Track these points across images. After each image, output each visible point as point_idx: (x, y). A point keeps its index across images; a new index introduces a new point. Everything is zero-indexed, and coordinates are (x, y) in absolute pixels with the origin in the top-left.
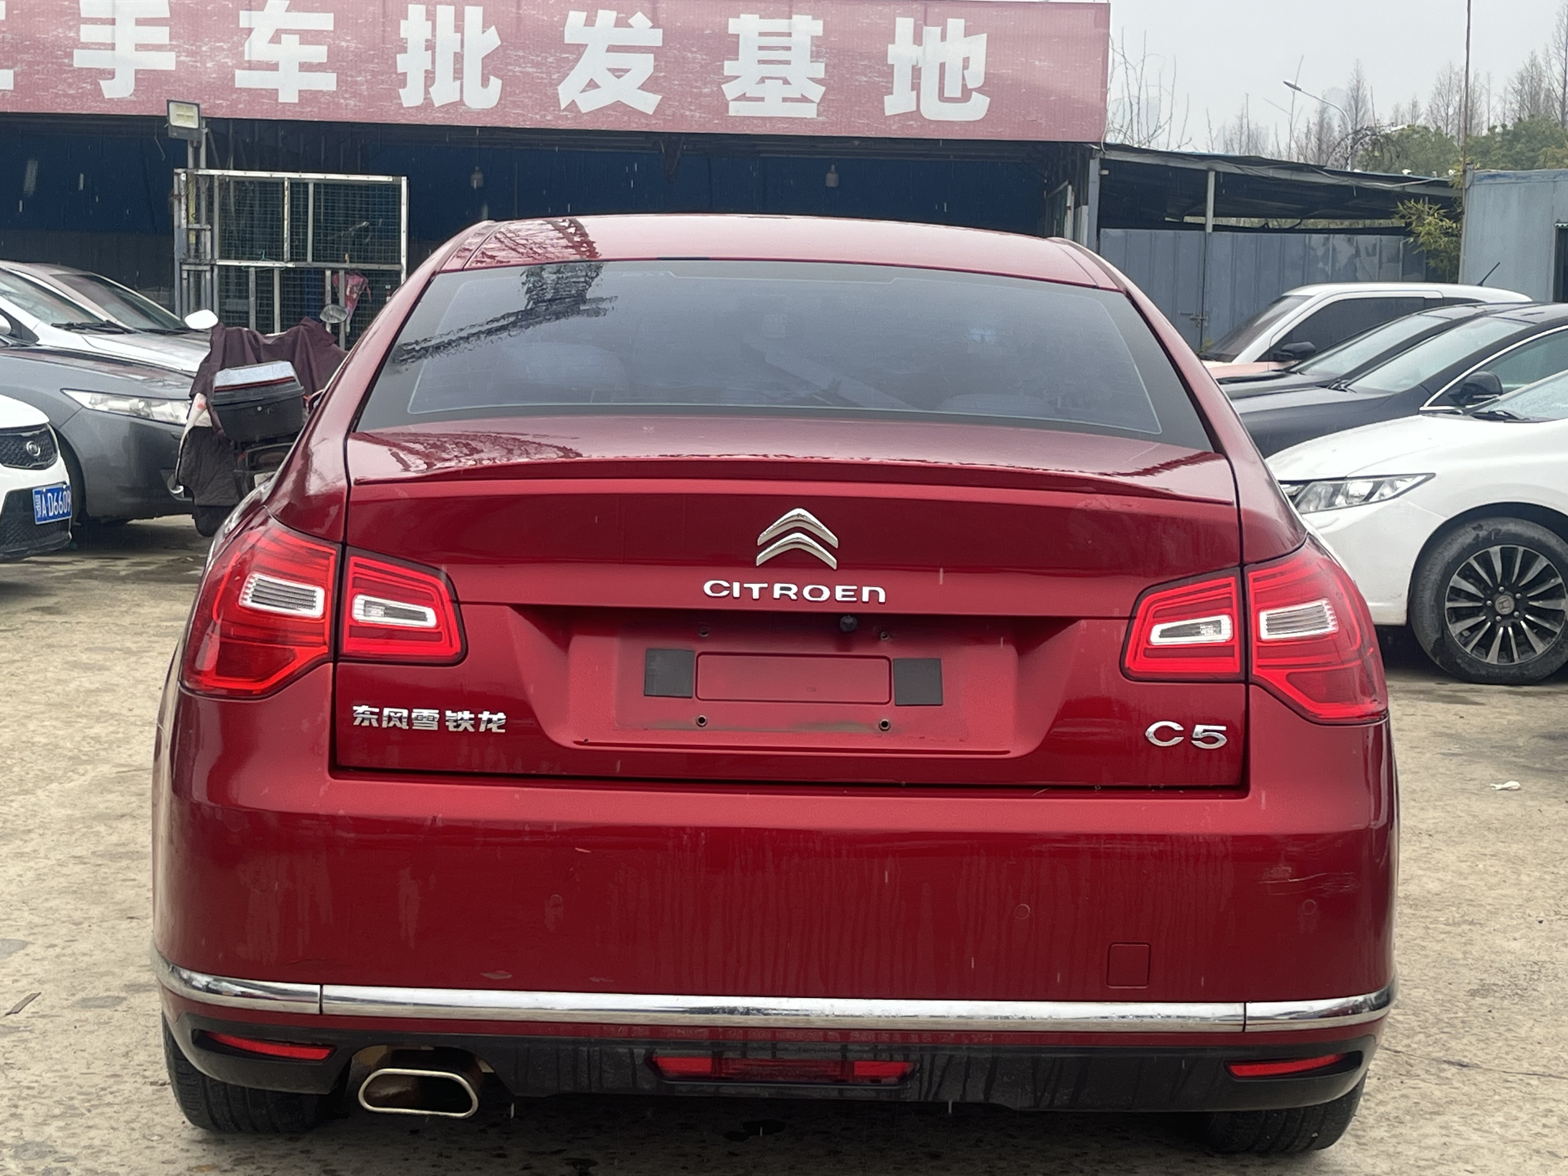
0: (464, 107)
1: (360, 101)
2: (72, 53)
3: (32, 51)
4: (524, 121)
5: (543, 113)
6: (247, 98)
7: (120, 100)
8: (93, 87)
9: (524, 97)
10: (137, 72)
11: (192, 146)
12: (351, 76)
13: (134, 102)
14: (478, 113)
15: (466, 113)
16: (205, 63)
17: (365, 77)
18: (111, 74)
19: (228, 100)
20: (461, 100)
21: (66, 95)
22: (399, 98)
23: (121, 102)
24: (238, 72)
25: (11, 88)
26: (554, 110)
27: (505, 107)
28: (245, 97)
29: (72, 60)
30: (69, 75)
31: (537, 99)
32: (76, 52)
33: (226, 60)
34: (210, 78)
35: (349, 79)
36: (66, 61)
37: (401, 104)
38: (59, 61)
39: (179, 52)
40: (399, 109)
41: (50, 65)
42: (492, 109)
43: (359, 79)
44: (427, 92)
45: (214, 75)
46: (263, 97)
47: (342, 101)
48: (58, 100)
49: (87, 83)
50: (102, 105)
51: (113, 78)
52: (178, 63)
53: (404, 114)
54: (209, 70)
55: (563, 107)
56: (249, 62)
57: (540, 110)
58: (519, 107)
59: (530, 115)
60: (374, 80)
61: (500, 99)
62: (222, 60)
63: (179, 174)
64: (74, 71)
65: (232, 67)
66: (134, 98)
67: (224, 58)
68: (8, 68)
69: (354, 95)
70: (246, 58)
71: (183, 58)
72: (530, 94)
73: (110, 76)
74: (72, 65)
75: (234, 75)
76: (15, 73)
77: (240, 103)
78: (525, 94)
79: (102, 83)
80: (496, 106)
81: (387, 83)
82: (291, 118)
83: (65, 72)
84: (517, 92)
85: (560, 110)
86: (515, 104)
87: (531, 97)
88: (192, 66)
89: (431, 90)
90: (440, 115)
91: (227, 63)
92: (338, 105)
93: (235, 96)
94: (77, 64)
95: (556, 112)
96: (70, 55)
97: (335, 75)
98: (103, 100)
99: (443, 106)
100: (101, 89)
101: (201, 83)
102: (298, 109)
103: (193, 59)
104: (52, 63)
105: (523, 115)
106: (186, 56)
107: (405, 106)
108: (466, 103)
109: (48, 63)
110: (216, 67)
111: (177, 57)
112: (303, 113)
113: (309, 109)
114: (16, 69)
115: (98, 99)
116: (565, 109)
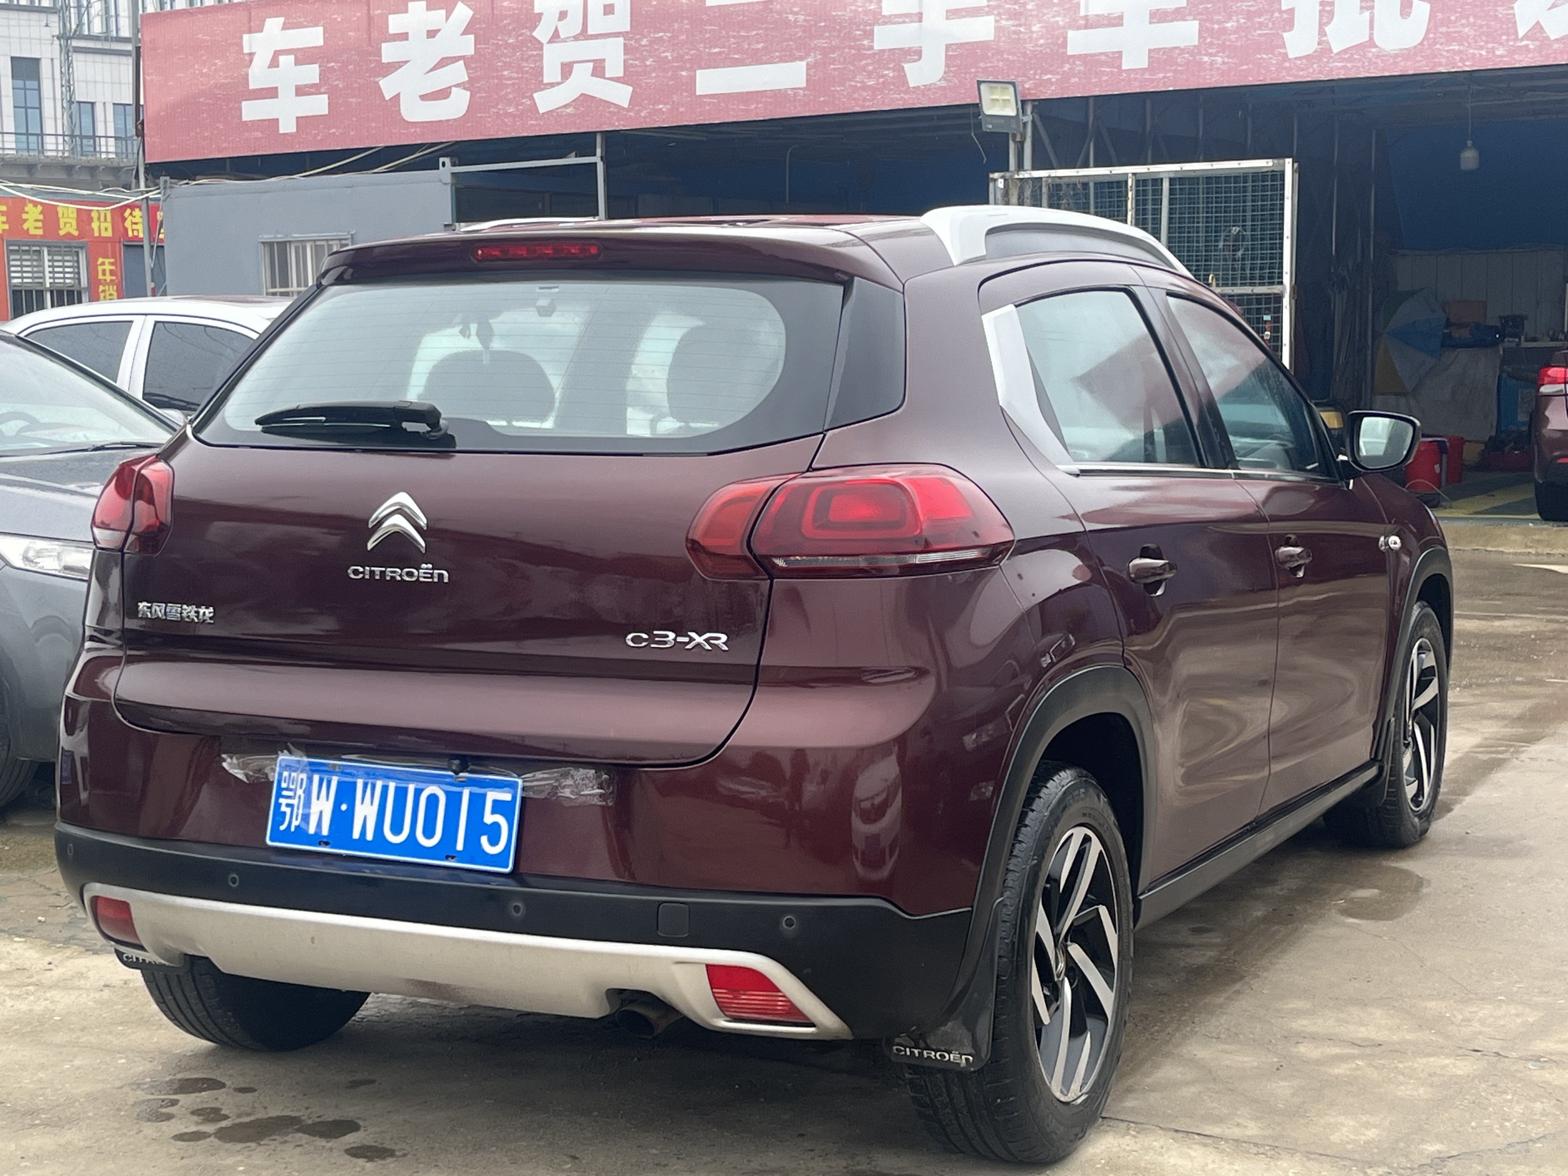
0: (1374, 50)
1: (1229, 57)
2: (872, 31)
3: (827, 34)
4: (1461, 60)
5: (1490, 46)
6: (1082, 68)
7: (928, 88)
8: (896, 74)
9: (1463, 25)
10: (948, 47)
11: (1014, 141)
12: (1219, 22)
13: (944, 88)
14: (1396, 56)
15: (1378, 57)
16: (1030, 26)
17: (1238, 21)
18: (917, 54)
19: (1058, 73)
20: (1371, 38)
21: (865, 88)
22: (1283, 46)
23: (929, 90)
24: (1071, 34)
25: (804, 85)
26: (1508, 40)
27: (1436, 43)
28: (1080, 67)
29: (873, 41)
30: (869, 61)
31: (1481, 26)
32: (877, 29)
33: (1057, 19)
34: (1037, 45)
35: (1216, 26)
36: (865, 42)
37: (1286, 54)
38: (858, 43)
39: (999, 14)
40: (1284, 61)
41: (847, 50)
42: (1415, 47)
43: (1228, 25)
44: (1322, 33)
45: (1042, 41)
46: (1103, 64)
47: (1206, 59)
48: (856, 95)
49: (889, 69)
50: (906, 97)
51: (920, 58)
52: (998, 29)
53: (1290, 68)
54: (1035, 35)
55: (1521, 35)
56: (1086, 18)
57: (1487, 42)
58: (1454, 40)
59: (1471, 51)
60: (1249, 24)
61: (1428, 31)
62: (1052, 20)
63: (995, 180)
64: (874, 54)
65: (1064, 28)
66: (944, 84)
67: (1054, 17)
68: (801, 59)
69: (1223, 48)
70: (1082, 13)
71: (1004, 22)
72: (1472, 20)
73: (916, 57)
74: (871, 48)
75: (1065, 39)
76: (808, 64)
77: (1074, 76)
78: (1464, 21)
79: (906, 66)
80: (1421, 43)
81: (1266, 26)
82: (1138, 90)
83: (865, 57)
84: (1453, 18)
85: (1516, 39)
86: (1449, 38)
87: (1474, 24)
88: (1015, 32)
89: (1327, 29)
90: (1340, 65)
91: (1057, 22)
92: (1200, 64)
93: (1067, 67)
94: (877, 46)
95: (1511, 43)
96: (870, 35)
97: (1197, 23)
98: (908, 90)
99: (1345, 51)
100: (905, 75)
101: (1024, 55)
102: (1147, 76)
103: (1016, 22)
104: (850, 47)
105: (1460, 52)
106: (1007, 20)
107: (1290, 56)
108: (1377, 43)
109: (844, 48)
110: (1044, 30)
111: (996, 21)
112: (1153, 80)
113: (1161, 75)
114: (810, 60)
115: (901, 88)
116: (1526, 37)
